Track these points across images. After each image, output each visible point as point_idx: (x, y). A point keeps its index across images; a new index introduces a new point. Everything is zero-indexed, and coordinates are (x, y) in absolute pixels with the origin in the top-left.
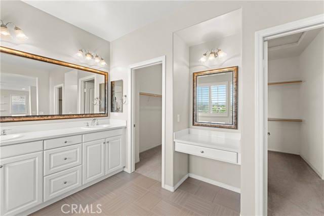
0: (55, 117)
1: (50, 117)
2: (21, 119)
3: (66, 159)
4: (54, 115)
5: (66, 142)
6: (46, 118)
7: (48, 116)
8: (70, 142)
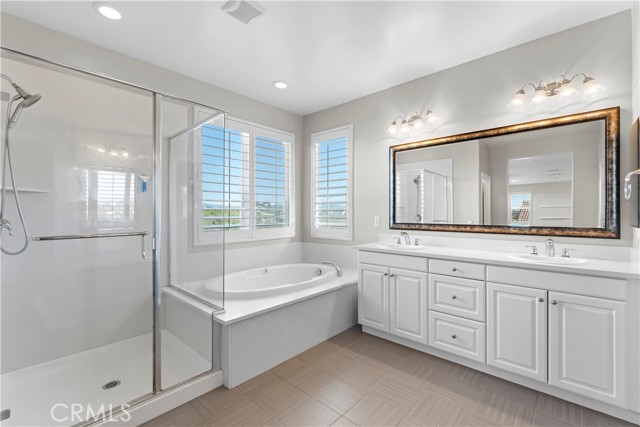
0: (476, 229)
1: (468, 229)
2: (437, 228)
3: (454, 298)
4: (474, 226)
5: (454, 270)
6: (463, 229)
7: (466, 226)
8: (462, 272)
